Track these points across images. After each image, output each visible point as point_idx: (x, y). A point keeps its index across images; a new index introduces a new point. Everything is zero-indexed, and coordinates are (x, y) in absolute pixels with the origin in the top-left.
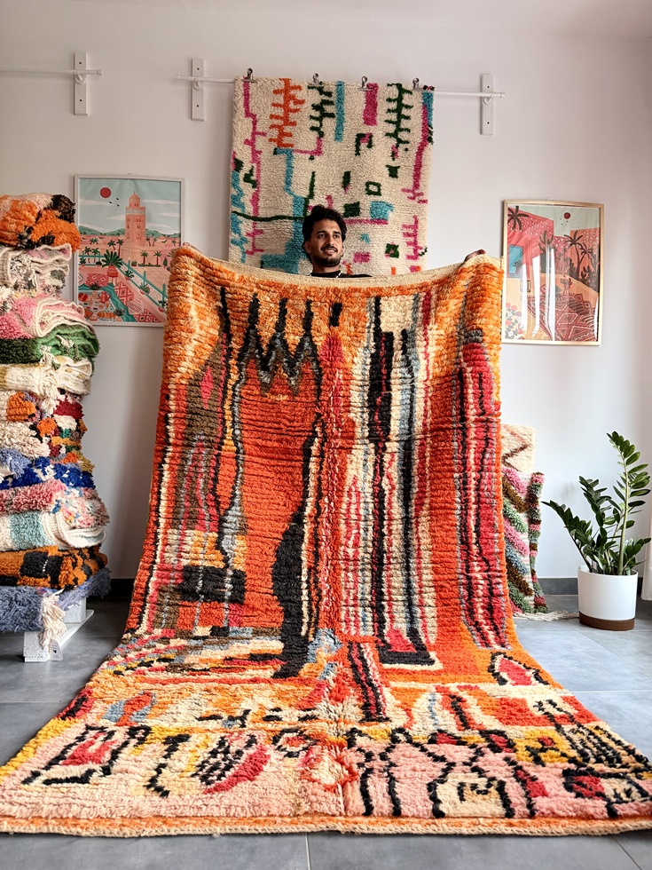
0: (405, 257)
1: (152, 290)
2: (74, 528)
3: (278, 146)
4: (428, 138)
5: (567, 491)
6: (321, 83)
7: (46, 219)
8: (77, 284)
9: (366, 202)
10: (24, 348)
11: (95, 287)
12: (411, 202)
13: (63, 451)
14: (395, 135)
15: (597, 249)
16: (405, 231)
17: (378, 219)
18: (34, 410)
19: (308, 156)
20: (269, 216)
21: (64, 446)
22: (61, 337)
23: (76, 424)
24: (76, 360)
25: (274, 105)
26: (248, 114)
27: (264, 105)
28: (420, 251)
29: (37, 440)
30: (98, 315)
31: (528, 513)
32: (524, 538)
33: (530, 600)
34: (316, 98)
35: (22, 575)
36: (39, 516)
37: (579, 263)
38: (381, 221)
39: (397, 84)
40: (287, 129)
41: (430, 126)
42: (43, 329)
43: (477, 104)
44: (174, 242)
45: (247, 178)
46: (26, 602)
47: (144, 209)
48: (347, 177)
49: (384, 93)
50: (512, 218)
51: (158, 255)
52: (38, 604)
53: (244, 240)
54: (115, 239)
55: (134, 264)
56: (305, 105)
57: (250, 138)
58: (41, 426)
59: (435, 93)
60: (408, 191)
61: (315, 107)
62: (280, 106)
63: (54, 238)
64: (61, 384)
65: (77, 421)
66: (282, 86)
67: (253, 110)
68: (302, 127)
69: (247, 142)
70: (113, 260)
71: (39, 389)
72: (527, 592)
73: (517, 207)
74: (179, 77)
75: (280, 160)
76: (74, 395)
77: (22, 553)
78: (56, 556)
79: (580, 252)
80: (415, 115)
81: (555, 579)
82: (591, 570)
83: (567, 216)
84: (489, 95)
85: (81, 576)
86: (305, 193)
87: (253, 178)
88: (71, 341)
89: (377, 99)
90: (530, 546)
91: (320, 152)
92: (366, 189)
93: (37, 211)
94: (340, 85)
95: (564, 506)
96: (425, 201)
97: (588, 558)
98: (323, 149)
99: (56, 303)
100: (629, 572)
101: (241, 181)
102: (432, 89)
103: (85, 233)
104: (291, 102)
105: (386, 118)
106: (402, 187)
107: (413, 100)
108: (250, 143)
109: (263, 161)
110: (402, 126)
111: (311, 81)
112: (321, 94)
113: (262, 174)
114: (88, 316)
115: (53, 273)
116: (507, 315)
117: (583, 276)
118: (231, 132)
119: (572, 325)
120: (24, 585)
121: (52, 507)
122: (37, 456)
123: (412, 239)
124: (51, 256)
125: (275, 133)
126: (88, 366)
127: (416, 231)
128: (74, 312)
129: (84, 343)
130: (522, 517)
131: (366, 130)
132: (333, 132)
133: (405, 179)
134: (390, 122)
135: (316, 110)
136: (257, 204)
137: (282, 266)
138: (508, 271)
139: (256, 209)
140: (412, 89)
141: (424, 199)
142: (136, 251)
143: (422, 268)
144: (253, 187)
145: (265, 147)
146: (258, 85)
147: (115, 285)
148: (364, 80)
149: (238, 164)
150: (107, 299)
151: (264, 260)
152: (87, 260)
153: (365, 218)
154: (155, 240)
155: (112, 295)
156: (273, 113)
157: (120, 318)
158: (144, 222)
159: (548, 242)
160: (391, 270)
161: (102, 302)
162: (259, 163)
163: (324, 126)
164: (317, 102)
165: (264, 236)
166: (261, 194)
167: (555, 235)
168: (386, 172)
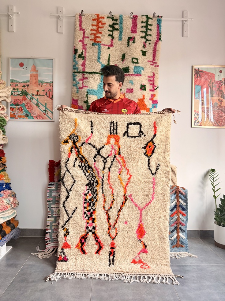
0: (149, 90)
1: (41, 106)
3: (94, 42)
4: (159, 39)
6: (113, 16)
8: (9, 104)
9: (132, 67)
11: (17, 105)
12: (152, 66)
14: (145, 37)
16: (149, 79)
17: (137, 74)
19: (107, 47)
25: (92, 25)
26: (81, 29)
27: (88, 25)
28: (155, 88)
34: (111, 22)
38: (138, 75)
39: (146, 15)
40: (98, 35)
41: (160, 33)
43: (181, 23)
44: (50, 85)
45: (80, 56)
47: (37, 71)
48: (124, 56)
49: (140, 19)
50: (196, 73)
51: (43, 91)
53: (79, 83)
54: (25, 84)
55: (33, 95)
56: (106, 25)
57: (82, 39)
59: (163, 19)
60: (151, 61)
61: (110, 26)
62: (95, 25)
66: (96, 17)
67: (83, 27)
68: (105, 34)
69: (80, 41)
70: (25, 93)
73: (199, 68)
74: (52, 15)
75: (95, 48)
80: (154, 29)
83: (221, 72)
84: (186, 19)
86: (106, 63)
87: (83, 55)
89: (137, 22)
91: (112, 46)
92: (132, 61)
94: (121, 16)
96: (158, 66)
98: (114, 44)
101: (77, 57)
102: (161, 17)
103: (13, 82)
104: (100, 24)
105: (142, 30)
106: (147, 60)
107: (153, 22)
108: (82, 41)
109: (87, 49)
110: (148, 34)
111: (109, 15)
112: (113, 20)
113: (87, 54)
114: (14, 117)
116: (194, 115)
118: (74, 38)
123: (152, 82)
125: (93, 37)
127: (154, 79)
131: (132, 35)
132: (118, 37)
133: (149, 56)
134: (142, 32)
135: (111, 27)
136: (84, 66)
137: (96, 95)
138: (195, 96)
139: (84, 68)
140: (152, 17)
141: (157, 65)
142: (34, 89)
143: (156, 95)
144: (83, 59)
145: (88, 43)
146: (86, 17)
147: (25, 104)
148: (131, 13)
149: (76, 51)
150: (22, 110)
151: (88, 91)
152: (14, 93)
153: (131, 74)
154: (42, 84)
155: (24, 108)
156: (92, 29)
157: (27, 118)
158: (38, 77)
159: (212, 83)
160: (142, 96)
161: (20, 111)
162: (86, 49)
163: (114, 34)
164: (111, 24)
165: (88, 80)
166: (86, 62)
167: (215, 80)
168: (141, 53)
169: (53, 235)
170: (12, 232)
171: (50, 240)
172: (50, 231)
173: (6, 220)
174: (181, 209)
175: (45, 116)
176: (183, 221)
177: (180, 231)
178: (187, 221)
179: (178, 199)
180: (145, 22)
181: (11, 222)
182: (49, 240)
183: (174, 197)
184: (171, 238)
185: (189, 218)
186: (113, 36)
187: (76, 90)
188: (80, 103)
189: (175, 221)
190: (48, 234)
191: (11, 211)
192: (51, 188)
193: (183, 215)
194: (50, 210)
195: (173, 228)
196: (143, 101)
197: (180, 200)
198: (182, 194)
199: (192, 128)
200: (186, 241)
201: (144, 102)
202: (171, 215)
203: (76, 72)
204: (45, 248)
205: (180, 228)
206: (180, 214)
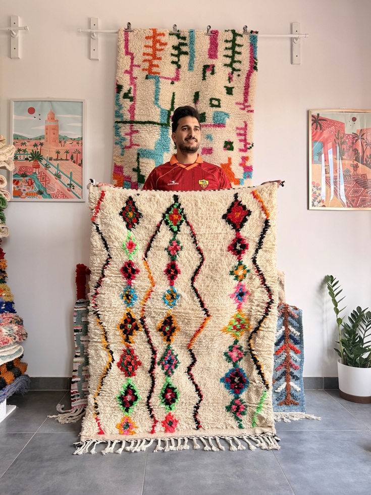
0: (238, 150)
1: (63, 176)
3: (149, 74)
4: (254, 67)
6: (178, 31)
8: (12, 174)
9: (210, 112)
11: (24, 175)
12: (242, 112)
14: (230, 65)
16: (238, 131)
17: (219, 124)
19: (170, 81)
20: (143, 121)
25: (146, 46)
26: (127, 53)
27: (139, 47)
28: (248, 146)
30: (27, 194)
34: (175, 41)
37: (364, 152)
39: (232, 30)
40: (155, 62)
41: (255, 59)
43: (288, 43)
44: (78, 143)
45: (126, 96)
47: (57, 121)
48: (197, 95)
49: (223, 36)
50: (314, 122)
51: (67, 152)
53: (124, 139)
54: (38, 142)
55: (51, 159)
56: (167, 47)
57: (128, 69)
59: (259, 36)
60: (240, 104)
61: (175, 48)
62: (150, 47)
66: (151, 34)
67: (131, 49)
68: (166, 61)
69: (126, 72)
70: (37, 157)
73: (318, 114)
74: (81, 30)
75: (151, 83)
79: (364, 144)
80: (245, 52)
83: (354, 119)
84: (297, 36)
86: (168, 107)
87: (131, 95)
89: (218, 40)
91: (178, 79)
92: (211, 103)
94: (191, 32)
96: (252, 111)
98: (180, 77)
101: (122, 98)
102: (257, 33)
103: (17, 139)
104: (158, 44)
105: (225, 54)
106: (234, 102)
107: (244, 41)
108: (129, 72)
109: (138, 84)
110: (236, 59)
111: (172, 30)
112: (178, 39)
113: (138, 92)
114: (19, 195)
116: (313, 190)
117: (367, 162)
118: (117, 67)
119: (360, 196)
123: (243, 138)
125: (147, 65)
127: (245, 132)
131: (210, 62)
132: (187, 65)
133: (238, 95)
134: (227, 56)
135: (175, 50)
136: (133, 112)
137: (153, 158)
138: (313, 159)
139: (133, 116)
140: (242, 33)
141: (252, 109)
142: (52, 150)
143: (250, 158)
144: (130, 101)
145: (139, 75)
146: (135, 34)
147: (37, 173)
148: (208, 27)
149: (119, 88)
150: (32, 184)
151: (140, 152)
152: (19, 157)
153: (210, 124)
154: (65, 142)
155: (36, 181)
156: (145, 52)
157: (41, 196)
158: (58, 130)
159: (341, 138)
160: (227, 160)
161: (29, 186)
162: (135, 85)
163: (181, 60)
164: (176, 44)
165: (139, 135)
166: (137, 106)
167: (346, 133)
168: (225, 91)
169: (83, 387)
170: (16, 382)
171: (79, 394)
172: (79, 379)
173: (6, 361)
174: (292, 341)
175: (70, 193)
176: (296, 361)
177: (291, 377)
178: (303, 361)
179: (287, 326)
180: (230, 41)
181: (15, 364)
182: (76, 394)
183: (281, 322)
184: (277, 389)
185: (305, 356)
186: (179, 63)
187: (120, 150)
188: (127, 172)
189: (283, 361)
190: (76, 384)
191: (14, 347)
192: (79, 309)
193: (296, 352)
194: (79, 344)
195: (279, 373)
196: (229, 167)
197: (290, 327)
198: (293, 317)
199: (308, 211)
200: (302, 394)
201: (230, 169)
202: (277, 351)
203: (119, 122)
204: (71, 408)
205: (291, 374)
206: (291, 351)
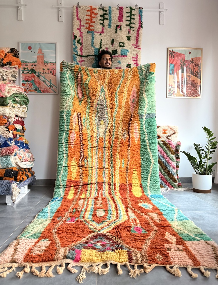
1: (47, 81)
2: (22, 162)
3: (89, 30)
4: (141, 26)
5: (190, 148)
6: (103, 7)
7: (8, 56)
8: (21, 80)
9: (119, 49)
10: (2, 100)
11: (27, 81)
12: (135, 49)
13: (18, 136)
14: (129, 25)
15: (200, 65)
16: (133, 59)
17: (124, 55)
18: (7, 122)
19: (99, 34)
20: (86, 55)
21: (18, 135)
22: (15, 97)
23: (22, 127)
24: (21, 105)
25: (87, 15)
26: (78, 19)
27: (83, 16)
29: (8, 132)
30: (29, 91)
31: (175, 155)
32: (174, 164)
33: (176, 184)
34: (101, 12)
35: (5, 177)
36: (10, 157)
37: (194, 69)
38: (125, 56)
39: (130, 7)
40: (92, 24)
41: (142, 22)
42: (8, 94)
43: (158, 14)
45: (78, 42)
46: (6, 185)
47: (43, 53)
48: (113, 41)
49: (126, 10)
50: (170, 54)
51: (48, 69)
52: (10, 186)
53: (78, 64)
54: (34, 64)
55: (40, 73)
56: (98, 15)
57: (79, 28)
58: (9, 127)
59: (143, 10)
60: (134, 45)
61: (101, 16)
62: (89, 16)
63: (11, 63)
64: (16, 113)
65: (22, 126)
66: (89, 8)
67: (80, 17)
68: (97, 23)
69: (78, 29)
70: (33, 71)
71: (8, 115)
72: (175, 181)
73: (172, 50)
74: (54, 6)
75: (89, 35)
76: (21, 117)
77: (4, 170)
78: (16, 171)
79: (194, 65)
80: (136, 18)
81: (185, 178)
82: (197, 173)
83: (190, 53)
84: (162, 10)
85: (25, 177)
86: (98, 47)
87: (81, 42)
88: (19, 99)
89: (123, 12)
90: (176, 166)
91: (103, 32)
92: (120, 45)
93: (5, 53)
94: (110, 8)
95: (188, 153)
96: (140, 49)
97: (196, 170)
98: (104, 31)
99: (13, 86)
100: (210, 174)
101: (76, 43)
102: (142, 8)
103: (23, 62)
104: (93, 14)
105: (126, 19)
106: (131, 44)
107: (136, 12)
108: (79, 29)
110: (132, 22)
111: (100, 6)
112: (103, 11)
113: (83, 40)
114: (25, 91)
115: (12, 76)
116: (169, 88)
117: (195, 74)
118: (72, 26)
119: (191, 91)
120: (5, 180)
121: (14, 154)
122: (8, 137)
123: (136, 62)
124: (11, 69)
125: (87, 26)
126: (25, 108)
127: (137, 59)
128: (19, 89)
129: (24, 100)
130: (174, 157)
131: (119, 24)
132: (108, 25)
133: (133, 41)
134: (127, 20)
136: (82, 51)
138: (169, 72)
139: (82, 53)
140: (135, 8)
142: (41, 68)
144: (80, 45)
145: (84, 31)
146: (81, 8)
147: (34, 80)
148: (118, 6)
149: (75, 37)
152: (24, 72)
153: (119, 55)
154: (47, 64)
155: (33, 84)
156: (87, 18)
157: (36, 91)
158: (43, 58)
159: (183, 62)
161: (30, 86)
162: (82, 37)
163: (105, 23)
164: (102, 14)
165: (85, 62)
166: (83, 47)
167: (186, 60)
168: (126, 38)
175: (51, 90)
180: (129, 13)
186: (104, 24)
199: (167, 98)
203: (76, 55)
